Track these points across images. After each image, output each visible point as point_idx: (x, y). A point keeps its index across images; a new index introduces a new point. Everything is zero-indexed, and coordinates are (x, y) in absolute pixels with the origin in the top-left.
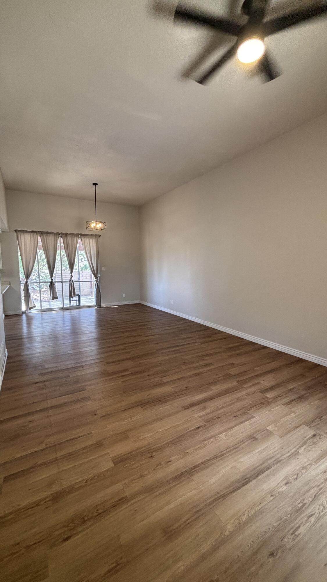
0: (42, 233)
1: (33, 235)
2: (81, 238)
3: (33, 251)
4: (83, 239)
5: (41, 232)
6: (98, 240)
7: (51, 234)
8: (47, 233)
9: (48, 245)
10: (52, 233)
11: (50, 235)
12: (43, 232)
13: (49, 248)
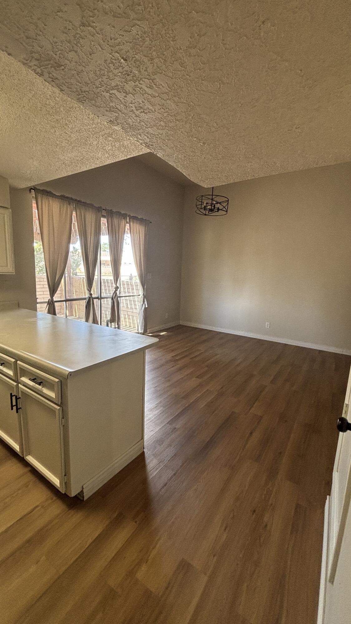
0: (77, 203)
1: (64, 204)
2: (129, 223)
4: (132, 224)
5: (76, 200)
8: (85, 205)
9: (87, 229)
10: (92, 206)
11: (90, 208)
12: (79, 201)
13: (87, 233)
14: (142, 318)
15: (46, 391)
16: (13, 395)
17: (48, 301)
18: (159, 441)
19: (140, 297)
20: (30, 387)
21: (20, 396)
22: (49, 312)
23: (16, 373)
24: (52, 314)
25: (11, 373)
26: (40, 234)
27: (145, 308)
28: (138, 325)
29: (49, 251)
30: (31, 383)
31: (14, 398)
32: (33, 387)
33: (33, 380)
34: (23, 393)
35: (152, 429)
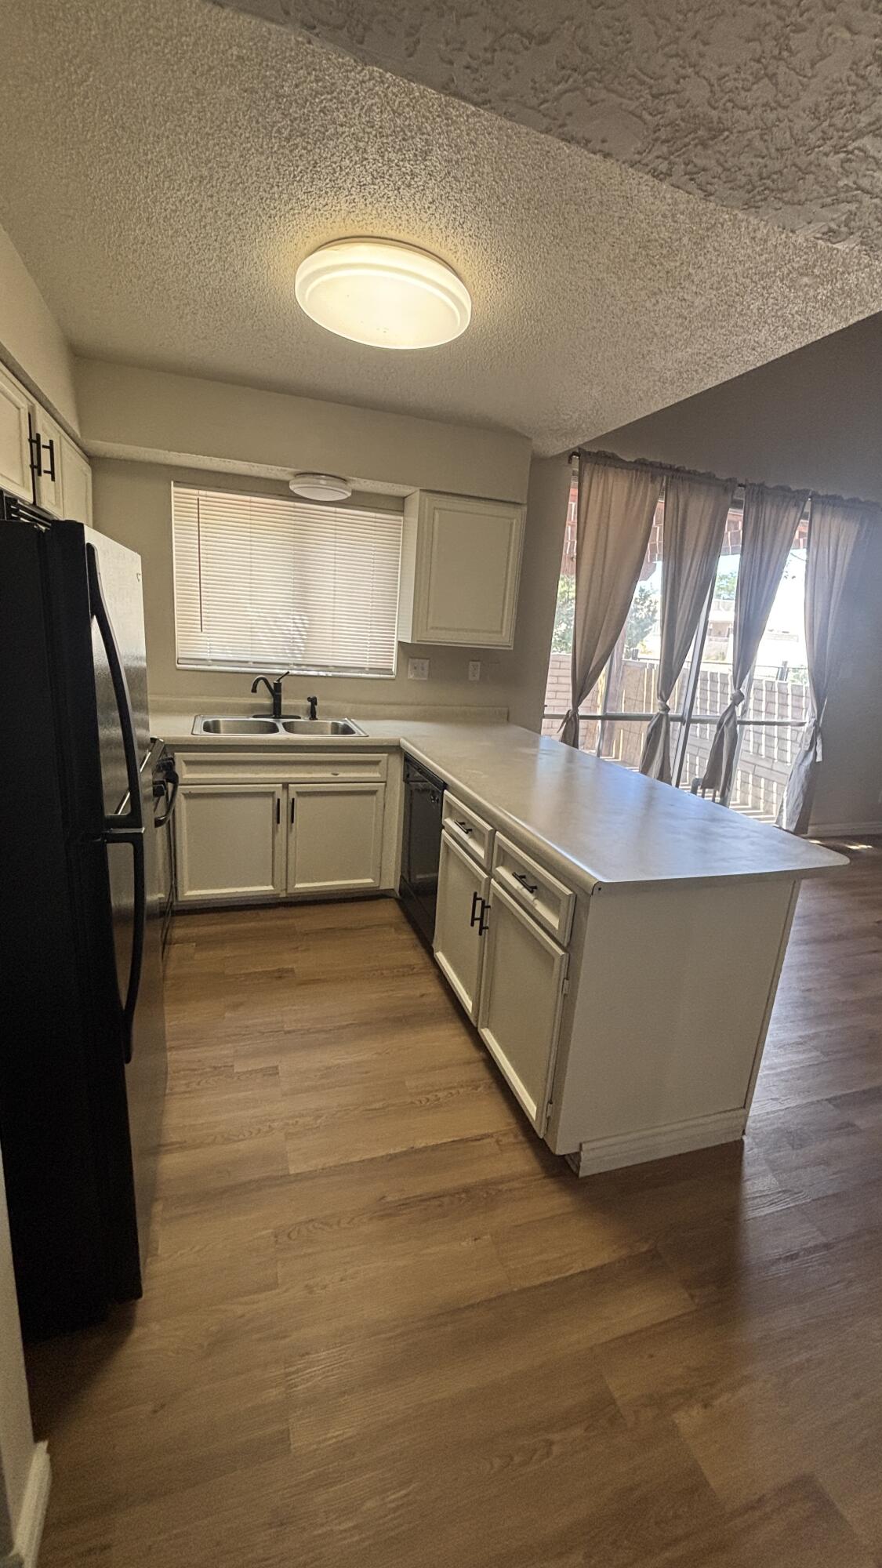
0: (672, 475)
1: (640, 481)
2: (810, 516)
4: (816, 519)
5: (670, 467)
7: (705, 482)
8: (693, 478)
10: (707, 479)
11: (703, 487)
12: (678, 470)
14: (798, 789)
15: (541, 908)
16: (478, 896)
17: (565, 713)
18: (793, 1138)
19: (804, 728)
20: (512, 891)
21: (490, 904)
22: (564, 740)
23: (489, 854)
24: (569, 744)
25: (481, 852)
26: (575, 560)
27: (814, 762)
28: (782, 806)
29: (589, 596)
30: (515, 884)
31: (479, 903)
32: (516, 891)
33: (520, 878)
34: (498, 900)
35: (777, 1096)
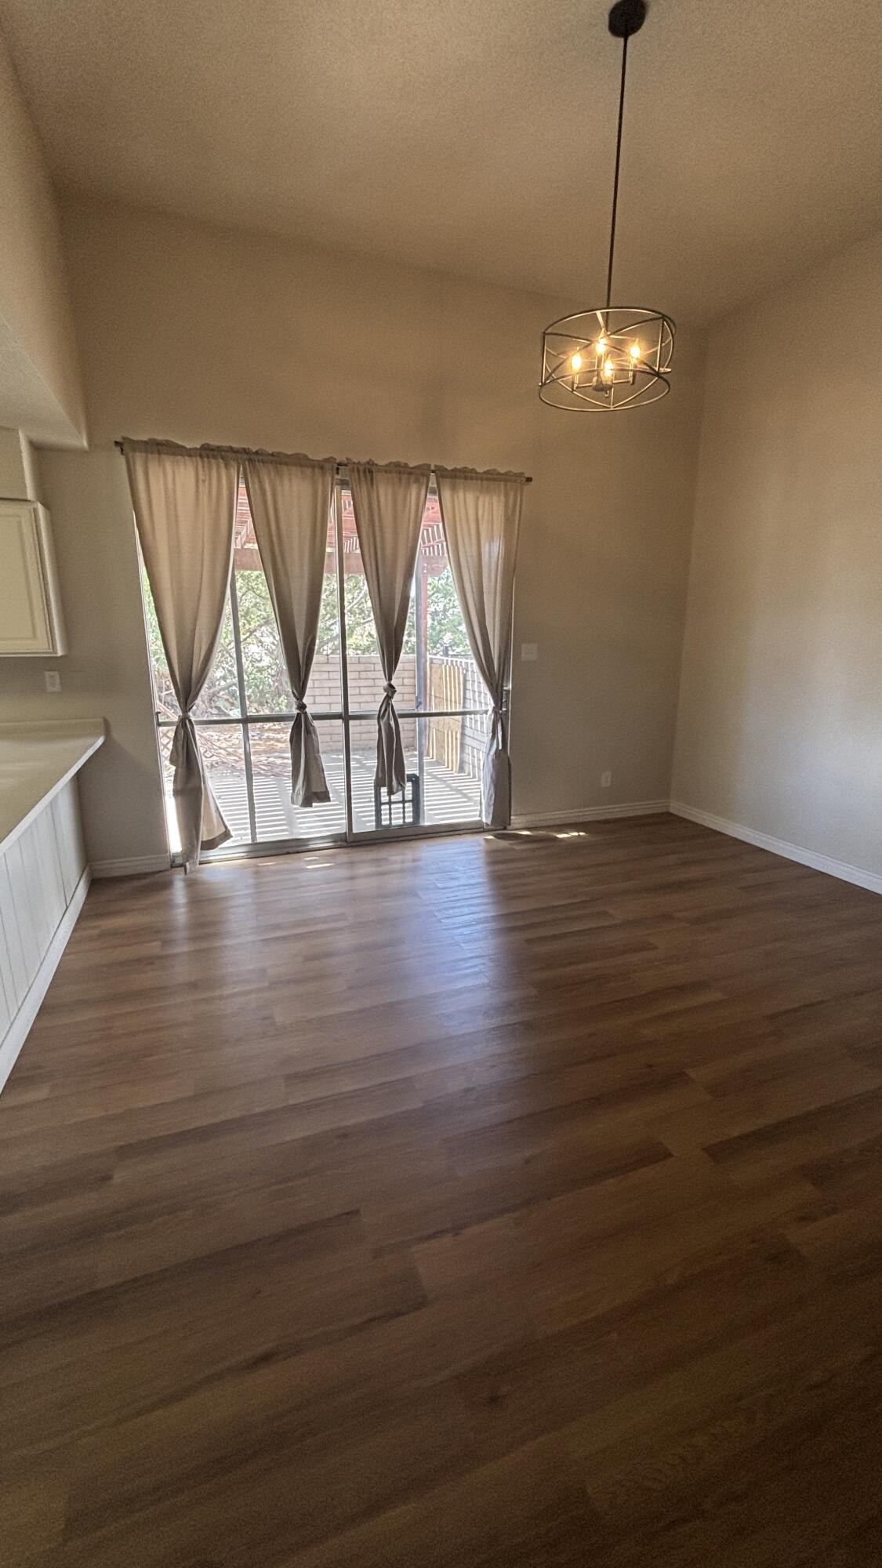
0: (250, 460)
1: (210, 469)
2: (438, 491)
3: (213, 561)
4: (447, 494)
5: (245, 451)
6: (514, 505)
7: (295, 465)
8: (278, 461)
9: (283, 527)
10: (300, 461)
11: (294, 469)
12: (257, 453)
13: (285, 539)
14: (489, 780)
19: (483, 717)
27: (498, 751)
